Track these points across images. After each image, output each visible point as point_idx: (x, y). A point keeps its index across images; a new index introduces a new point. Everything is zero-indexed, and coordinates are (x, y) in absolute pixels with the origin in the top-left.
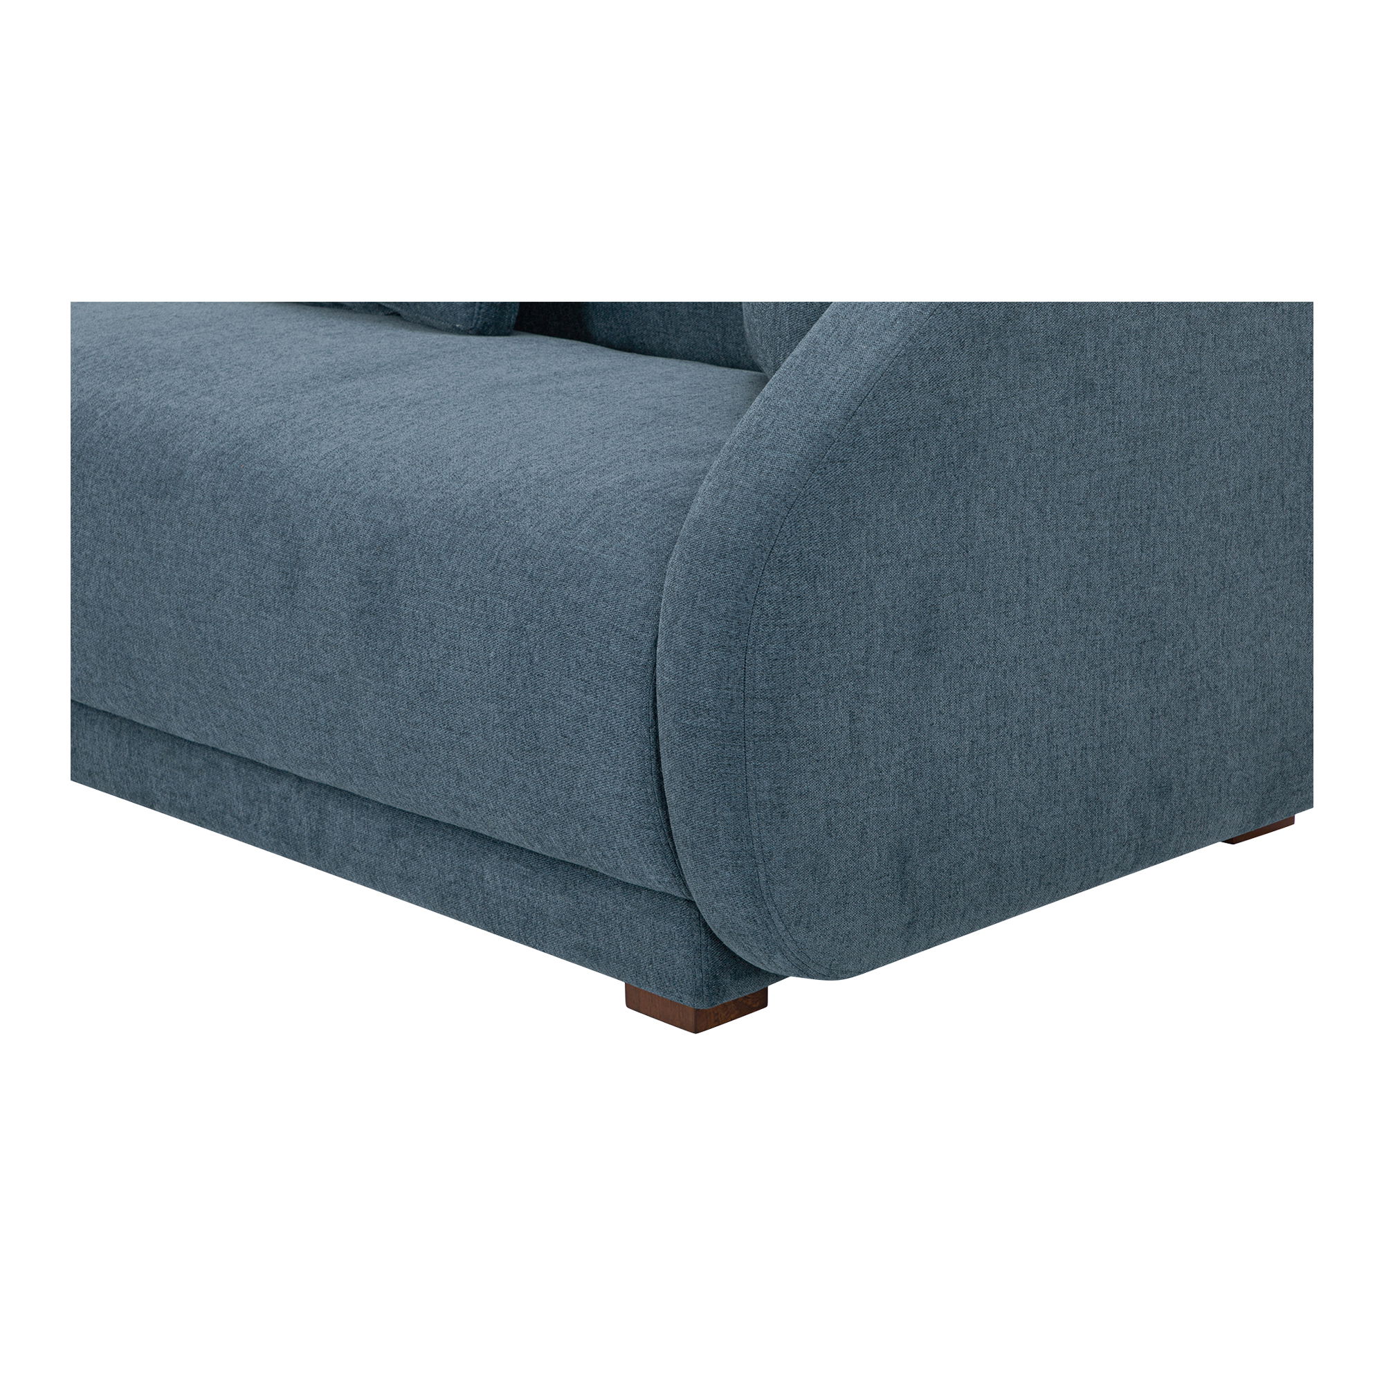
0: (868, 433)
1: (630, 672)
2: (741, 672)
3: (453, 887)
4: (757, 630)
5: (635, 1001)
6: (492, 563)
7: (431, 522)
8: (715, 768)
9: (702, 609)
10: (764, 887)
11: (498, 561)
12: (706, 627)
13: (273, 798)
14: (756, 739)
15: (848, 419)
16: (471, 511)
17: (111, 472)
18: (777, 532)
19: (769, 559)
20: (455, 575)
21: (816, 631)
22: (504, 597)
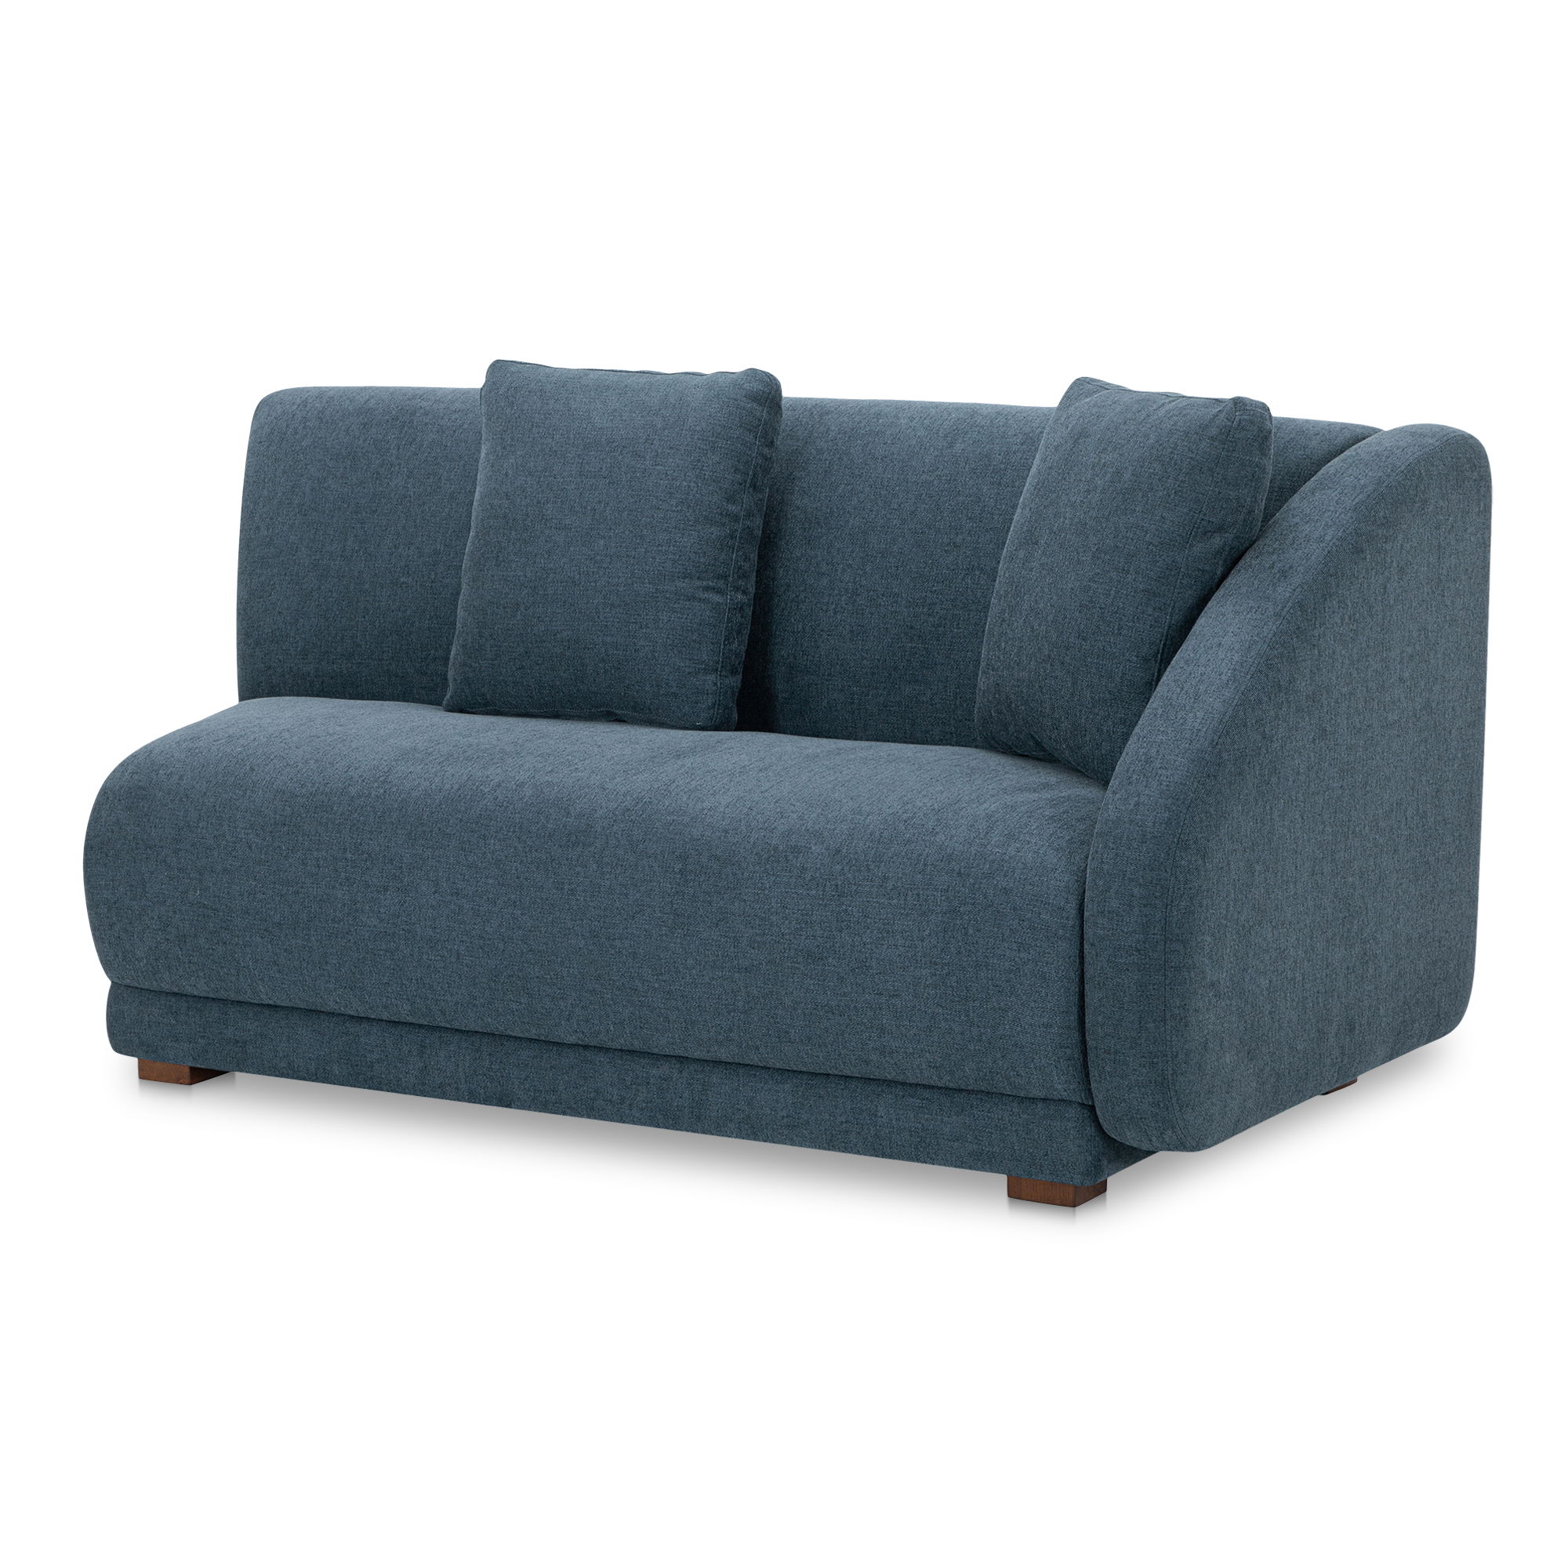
0: (1226, 757)
1: (1061, 932)
2: (1163, 922)
3: (844, 1125)
4: (1174, 892)
5: (1018, 1192)
6: (920, 866)
7: (852, 843)
8: (1143, 992)
9: (1131, 880)
10: (1170, 1078)
11: (925, 865)
12: (1136, 891)
13: (652, 1081)
14: (1172, 970)
15: (1214, 747)
16: (886, 834)
17: (514, 832)
18: (1182, 823)
19: (1178, 842)
20: (885, 878)
21: (1205, 893)
22: (937, 890)
